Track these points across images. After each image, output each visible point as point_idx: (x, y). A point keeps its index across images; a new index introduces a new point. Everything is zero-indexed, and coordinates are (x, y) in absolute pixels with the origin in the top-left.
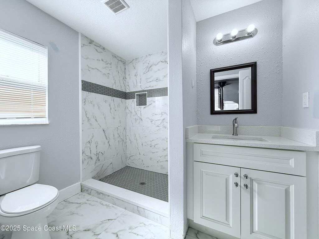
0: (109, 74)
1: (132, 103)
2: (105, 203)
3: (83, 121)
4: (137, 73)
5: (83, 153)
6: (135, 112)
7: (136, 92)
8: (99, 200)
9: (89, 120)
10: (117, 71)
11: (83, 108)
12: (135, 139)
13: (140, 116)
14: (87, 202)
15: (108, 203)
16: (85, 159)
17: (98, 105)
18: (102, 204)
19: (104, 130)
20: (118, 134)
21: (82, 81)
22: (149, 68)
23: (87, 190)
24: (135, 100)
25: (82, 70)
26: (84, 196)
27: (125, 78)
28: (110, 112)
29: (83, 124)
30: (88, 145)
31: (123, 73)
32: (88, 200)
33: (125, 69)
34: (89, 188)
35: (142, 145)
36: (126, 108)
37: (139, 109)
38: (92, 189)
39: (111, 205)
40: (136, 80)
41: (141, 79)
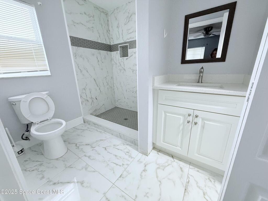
0: (93, 27)
1: (116, 55)
2: (99, 130)
3: (77, 72)
4: (118, 24)
5: (81, 97)
6: (119, 63)
7: (119, 44)
8: (95, 128)
9: (81, 71)
10: (100, 23)
11: (75, 61)
12: (120, 87)
13: (123, 67)
14: (88, 129)
15: (101, 131)
16: (83, 102)
17: (87, 59)
18: (97, 131)
19: (95, 80)
20: (107, 82)
21: (70, 37)
22: (129, 18)
23: (88, 122)
24: (119, 52)
25: (68, 26)
26: (86, 125)
27: (108, 31)
28: (99, 64)
29: (77, 75)
30: (84, 91)
31: (107, 25)
32: (88, 128)
33: (108, 21)
34: (88, 121)
35: (126, 91)
36: (112, 60)
37: (123, 60)
38: (90, 122)
39: (103, 131)
40: (119, 32)
41: (122, 31)
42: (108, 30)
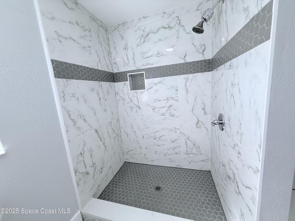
0: (90, 47)
1: (124, 87)
3: (67, 126)
4: (127, 44)
5: (76, 173)
6: (129, 98)
7: (129, 72)
9: (74, 122)
10: (100, 42)
11: (63, 107)
12: (133, 132)
13: (137, 104)
16: (80, 180)
17: (83, 98)
19: (96, 131)
20: (112, 129)
21: (53, 61)
22: (145, 37)
24: (128, 83)
25: (47, 40)
28: (100, 104)
29: (67, 131)
30: (81, 158)
31: (107, 45)
33: (108, 39)
35: (143, 137)
36: (116, 94)
37: (135, 94)
40: (127, 55)
41: (134, 54)
42: (109, 52)
